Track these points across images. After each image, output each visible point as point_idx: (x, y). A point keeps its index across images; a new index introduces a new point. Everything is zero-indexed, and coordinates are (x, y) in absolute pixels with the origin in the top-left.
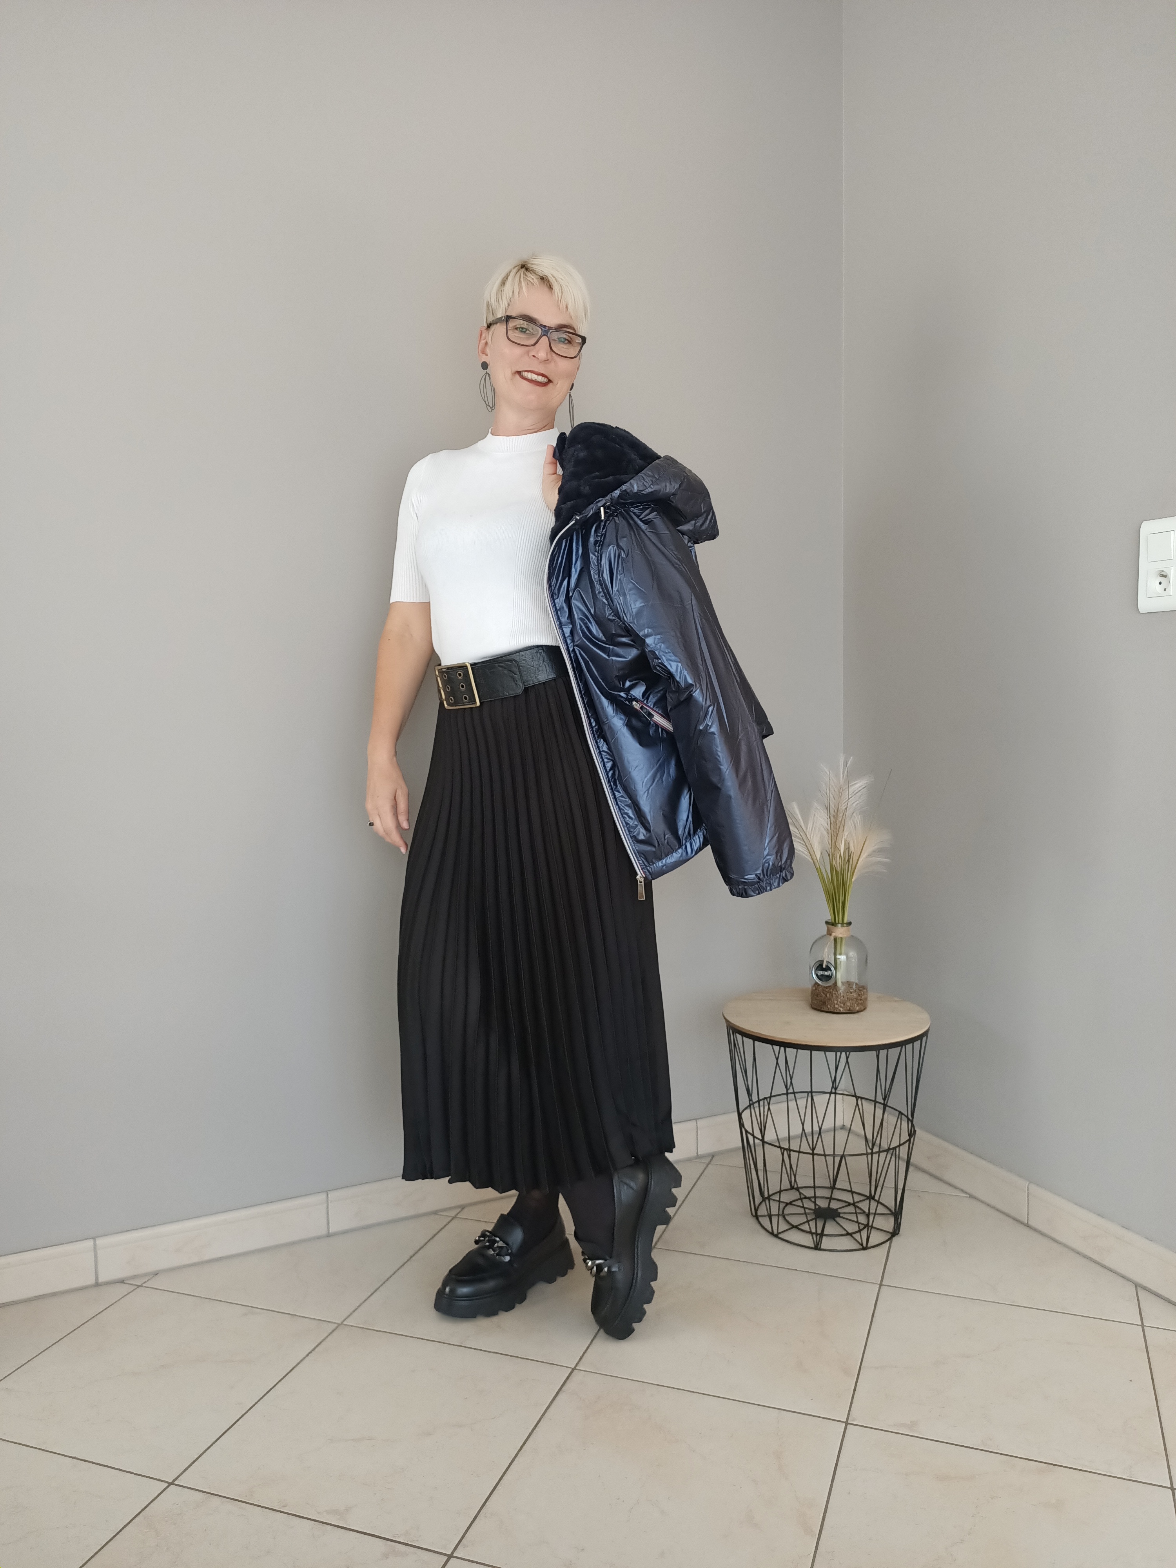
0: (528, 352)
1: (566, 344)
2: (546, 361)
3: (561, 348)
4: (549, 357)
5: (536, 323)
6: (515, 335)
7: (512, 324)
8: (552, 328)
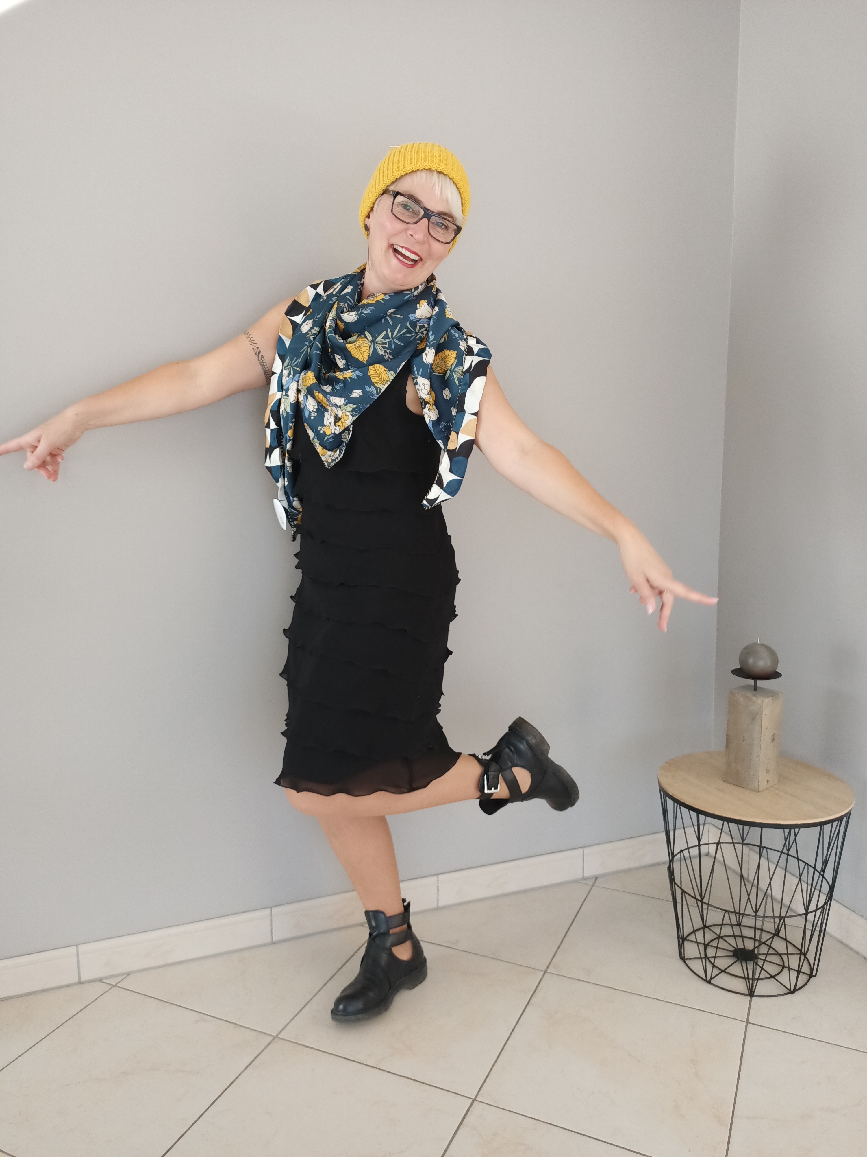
0: (406, 230)
1: (443, 228)
2: (422, 243)
3: (438, 233)
4: (426, 239)
5: (420, 204)
6: (398, 210)
7: (400, 199)
8: (434, 212)
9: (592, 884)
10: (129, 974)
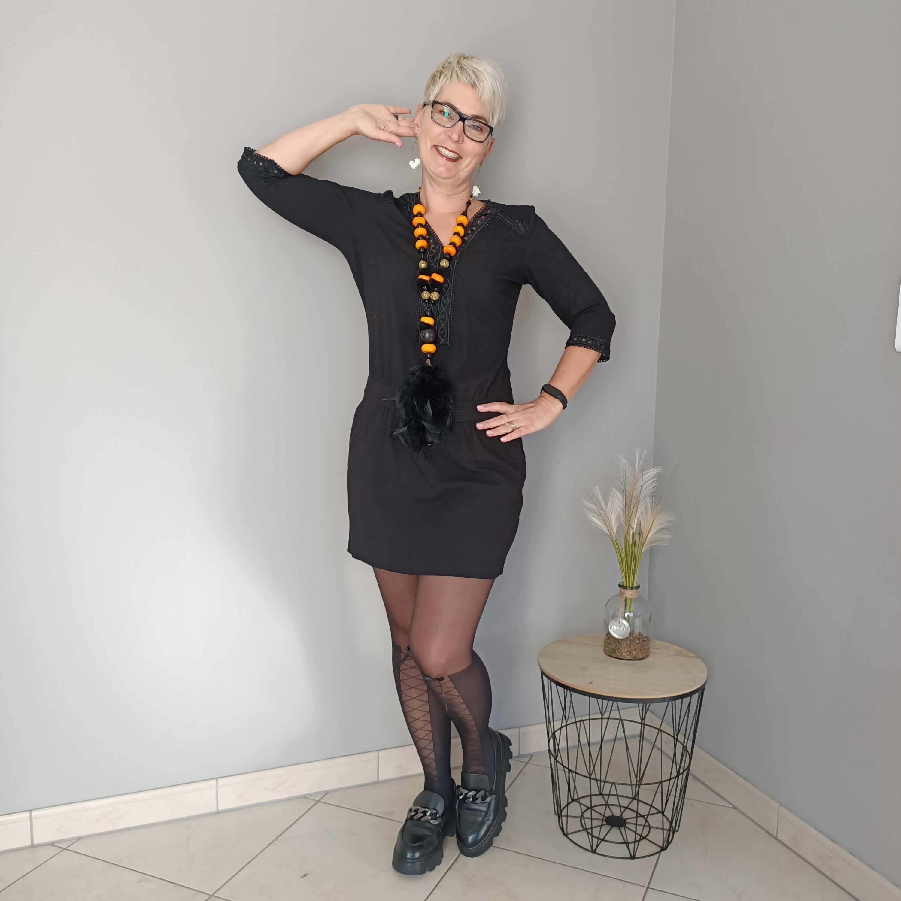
2: (459, 141)
3: (473, 133)
4: (462, 138)
5: (456, 111)
6: (438, 117)
7: (437, 107)
8: (468, 116)
9: (527, 762)
10: (80, 839)
